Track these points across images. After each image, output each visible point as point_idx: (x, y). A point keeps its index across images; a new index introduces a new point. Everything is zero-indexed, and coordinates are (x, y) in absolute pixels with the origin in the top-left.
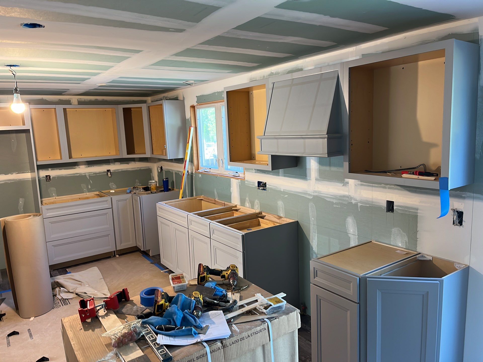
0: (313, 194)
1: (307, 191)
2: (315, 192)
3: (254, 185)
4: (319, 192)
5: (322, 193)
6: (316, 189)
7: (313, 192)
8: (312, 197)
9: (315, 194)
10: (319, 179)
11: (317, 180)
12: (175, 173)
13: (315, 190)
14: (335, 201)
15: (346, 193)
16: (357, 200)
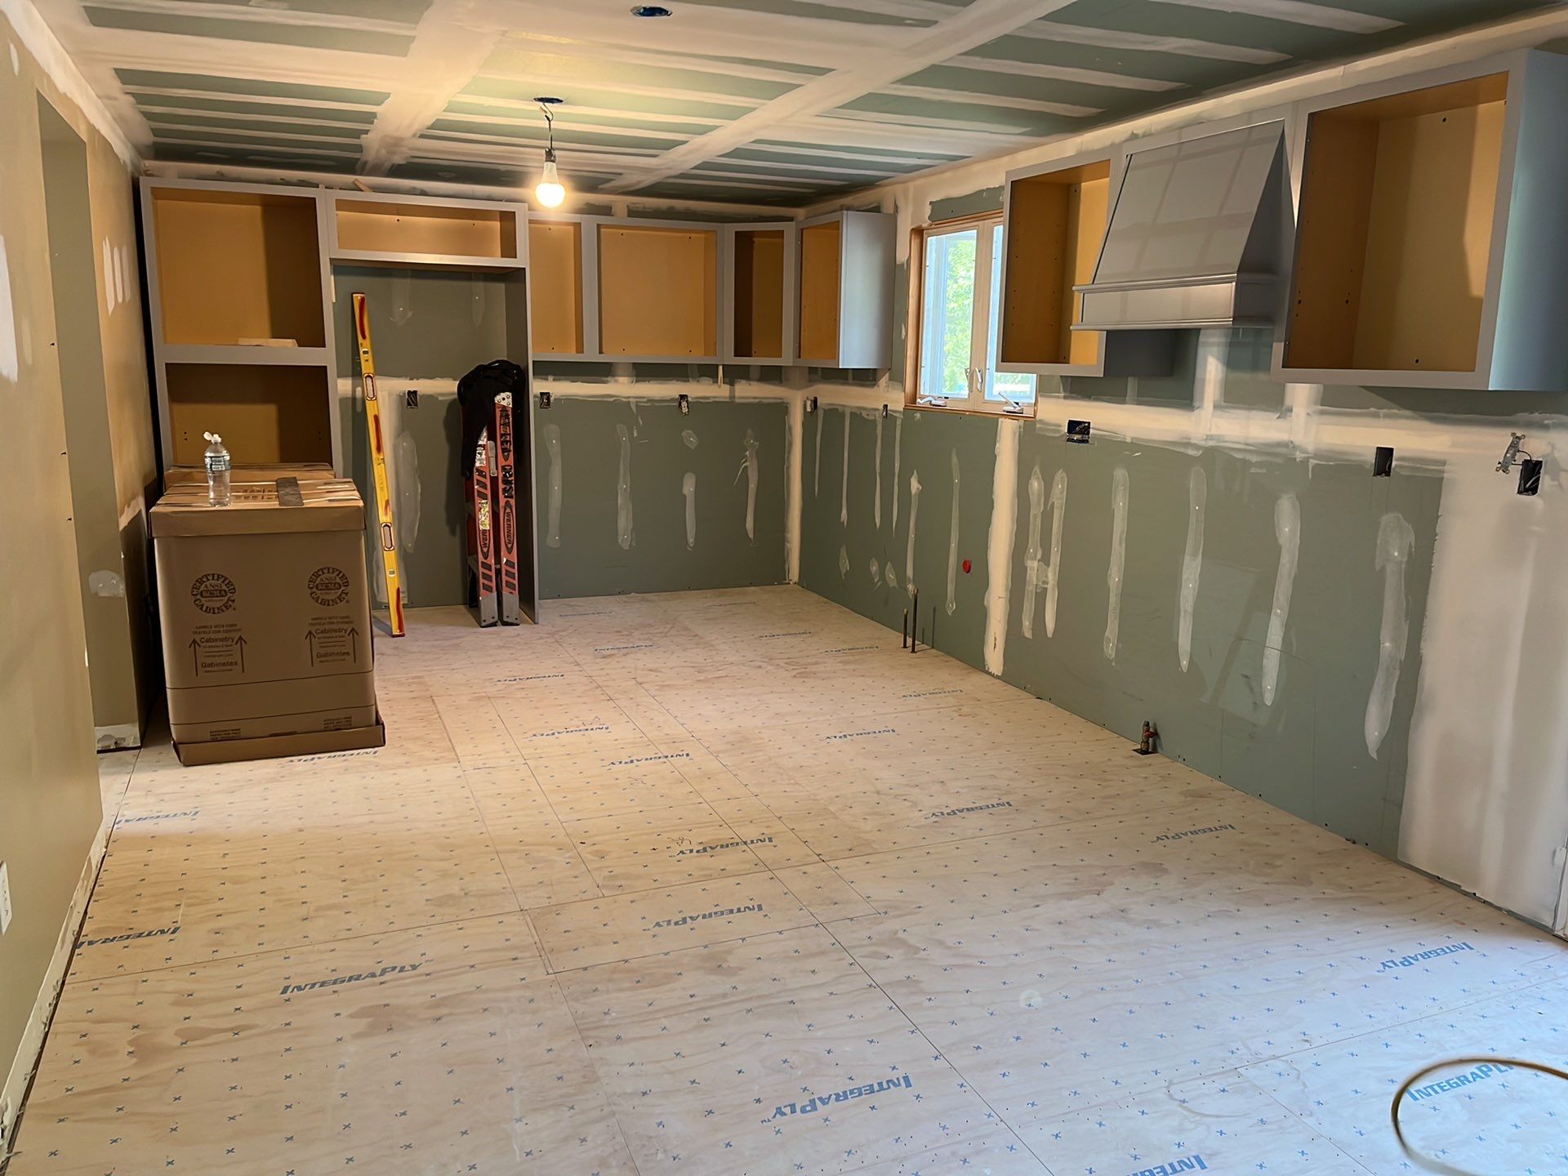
0: (1203, 443)
1: (1190, 439)
2: (1210, 437)
3: (1059, 431)
4: (1219, 438)
5: (1226, 439)
6: (1213, 432)
7: (1206, 439)
8: (1201, 452)
9: (1211, 443)
10: (1223, 404)
11: (1216, 407)
12: (851, 413)
13: (1209, 433)
14: (1254, 459)
15: (1284, 437)
16: (1307, 453)
